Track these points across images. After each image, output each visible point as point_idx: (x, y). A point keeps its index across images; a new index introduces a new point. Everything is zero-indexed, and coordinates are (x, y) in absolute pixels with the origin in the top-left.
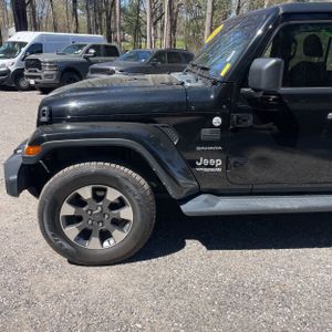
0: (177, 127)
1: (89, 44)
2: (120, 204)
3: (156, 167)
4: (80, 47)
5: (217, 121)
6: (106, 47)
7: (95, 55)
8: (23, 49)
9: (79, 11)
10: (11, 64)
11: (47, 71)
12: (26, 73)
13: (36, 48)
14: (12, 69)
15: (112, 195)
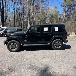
0: (22, 37)
1: (16, 29)
2: (16, 45)
3: (20, 41)
4: (15, 29)
5: (26, 36)
6: (19, 29)
7: (17, 30)
8: (4, 30)
9: (15, 22)
10: (1, 32)
11: (8, 33)
12: (4, 34)
13: (6, 29)
14: (1, 33)
15: (15, 44)
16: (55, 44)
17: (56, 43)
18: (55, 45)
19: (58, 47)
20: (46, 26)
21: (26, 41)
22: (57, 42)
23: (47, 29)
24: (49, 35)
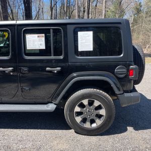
16: (77, 109)
17: (82, 106)
18: (79, 114)
19: (92, 121)
22: (85, 102)
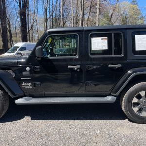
16: (135, 100)
20: (99, 33)
21: (28, 85)
22: (142, 94)
23: (106, 41)
24: (111, 68)
